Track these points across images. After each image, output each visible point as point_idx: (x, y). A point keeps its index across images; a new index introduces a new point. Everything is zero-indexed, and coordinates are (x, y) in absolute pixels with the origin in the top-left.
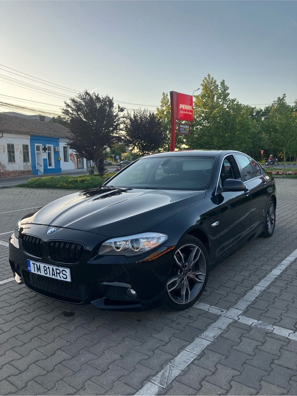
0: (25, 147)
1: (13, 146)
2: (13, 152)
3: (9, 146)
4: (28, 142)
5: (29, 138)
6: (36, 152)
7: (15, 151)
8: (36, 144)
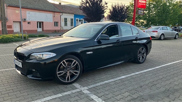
0: (72, 20)
1: (67, 19)
2: (67, 22)
3: (65, 19)
4: (73, 17)
5: (74, 15)
6: (76, 22)
7: (67, 21)
8: (76, 19)
